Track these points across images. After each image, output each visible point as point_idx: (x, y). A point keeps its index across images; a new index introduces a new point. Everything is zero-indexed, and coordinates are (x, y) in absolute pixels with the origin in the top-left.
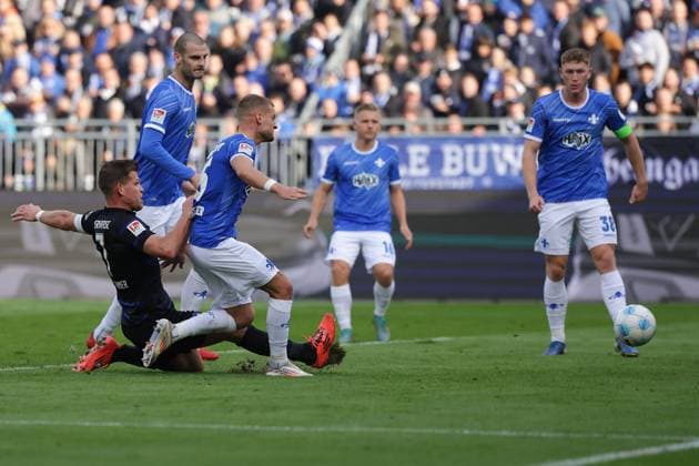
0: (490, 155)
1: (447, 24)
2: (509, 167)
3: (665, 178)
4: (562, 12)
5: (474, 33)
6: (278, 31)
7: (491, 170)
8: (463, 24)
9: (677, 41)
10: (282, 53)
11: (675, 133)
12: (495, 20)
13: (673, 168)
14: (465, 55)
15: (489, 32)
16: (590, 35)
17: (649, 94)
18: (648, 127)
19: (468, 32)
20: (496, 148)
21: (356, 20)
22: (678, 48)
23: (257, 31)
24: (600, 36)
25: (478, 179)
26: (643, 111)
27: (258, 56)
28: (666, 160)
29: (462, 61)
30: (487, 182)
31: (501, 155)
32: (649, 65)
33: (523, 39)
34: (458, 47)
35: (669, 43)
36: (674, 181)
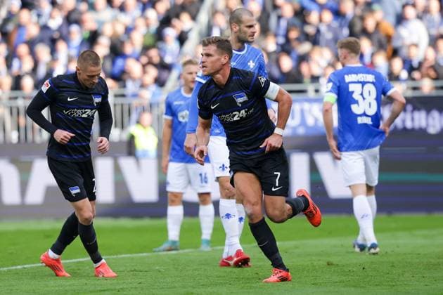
0: (302, 112)
1: (268, 17)
2: (316, 120)
3: (427, 125)
4: (348, 8)
5: (288, 24)
6: (148, 26)
7: (303, 123)
8: (279, 17)
9: (433, 26)
10: (150, 41)
11: (435, 93)
12: (301, 14)
13: (434, 118)
14: (281, 40)
15: (297, 22)
16: (370, 24)
17: (415, 64)
18: (415, 89)
19: (283, 23)
20: (306, 106)
21: (203, 17)
22: (434, 32)
23: (131, 26)
24: (378, 25)
25: (294, 129)
26: (411, 78)
27: (132, 44)
28: (428, 111)
29: (277, 44)
30: (301, 131)
31: (310, 110)
32: (416, 45)
33: (323, 28)
34: (276, 35)
35: (428, 29)
36: (434, 126)
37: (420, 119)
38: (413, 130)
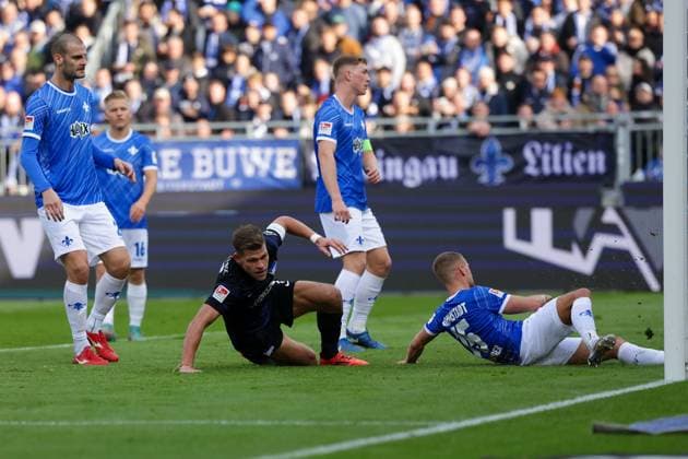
0: (238, 158)
1: (194, 32)
2: (257, 169)
3: (404, 177)
4: (302, 19)
5: (220, 40)
6: (32, 42)
7: (239, 172)
8: (209, 32)
9: (413, 46)
10: (37, 63)
11: (413, 134)
12: (238, 28)
13: (412, 168)
14: (212, 62)
15: (233, 38)
16: (329, 41)
17: (387, 95)
18: (388, 128)
19: (214, 40)
20: (244, 151)
21: (107, 30)
22: (414, 52)
23: (11, 42)
24: (340, 41)
25: (227, 181)
26: (382, 114)
27: (13, 66)
28: (405, 159)
29: (208, 67)
30: (236, 184)
31: (249, 156)
32: (386, 69)
33: (266, 47)
34: (204, 55)
35: (405, 47)
36: (413, 179)
37: (394, 169)
38: (385, 182)
